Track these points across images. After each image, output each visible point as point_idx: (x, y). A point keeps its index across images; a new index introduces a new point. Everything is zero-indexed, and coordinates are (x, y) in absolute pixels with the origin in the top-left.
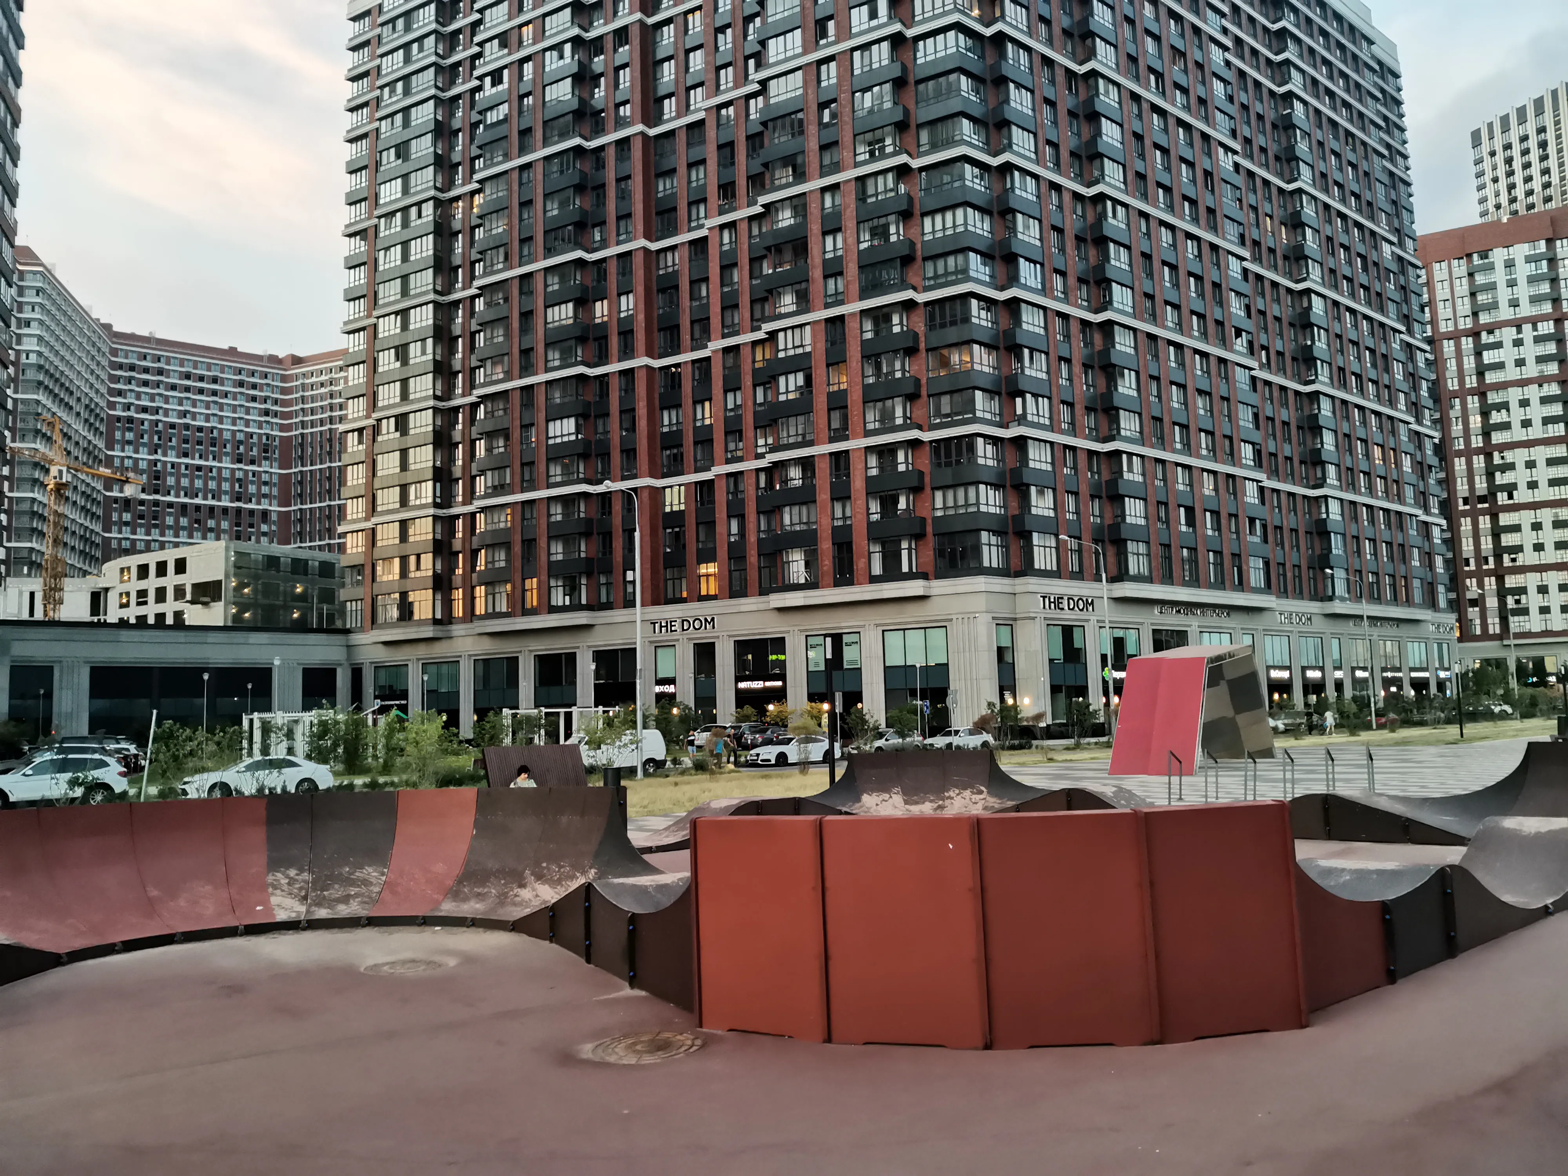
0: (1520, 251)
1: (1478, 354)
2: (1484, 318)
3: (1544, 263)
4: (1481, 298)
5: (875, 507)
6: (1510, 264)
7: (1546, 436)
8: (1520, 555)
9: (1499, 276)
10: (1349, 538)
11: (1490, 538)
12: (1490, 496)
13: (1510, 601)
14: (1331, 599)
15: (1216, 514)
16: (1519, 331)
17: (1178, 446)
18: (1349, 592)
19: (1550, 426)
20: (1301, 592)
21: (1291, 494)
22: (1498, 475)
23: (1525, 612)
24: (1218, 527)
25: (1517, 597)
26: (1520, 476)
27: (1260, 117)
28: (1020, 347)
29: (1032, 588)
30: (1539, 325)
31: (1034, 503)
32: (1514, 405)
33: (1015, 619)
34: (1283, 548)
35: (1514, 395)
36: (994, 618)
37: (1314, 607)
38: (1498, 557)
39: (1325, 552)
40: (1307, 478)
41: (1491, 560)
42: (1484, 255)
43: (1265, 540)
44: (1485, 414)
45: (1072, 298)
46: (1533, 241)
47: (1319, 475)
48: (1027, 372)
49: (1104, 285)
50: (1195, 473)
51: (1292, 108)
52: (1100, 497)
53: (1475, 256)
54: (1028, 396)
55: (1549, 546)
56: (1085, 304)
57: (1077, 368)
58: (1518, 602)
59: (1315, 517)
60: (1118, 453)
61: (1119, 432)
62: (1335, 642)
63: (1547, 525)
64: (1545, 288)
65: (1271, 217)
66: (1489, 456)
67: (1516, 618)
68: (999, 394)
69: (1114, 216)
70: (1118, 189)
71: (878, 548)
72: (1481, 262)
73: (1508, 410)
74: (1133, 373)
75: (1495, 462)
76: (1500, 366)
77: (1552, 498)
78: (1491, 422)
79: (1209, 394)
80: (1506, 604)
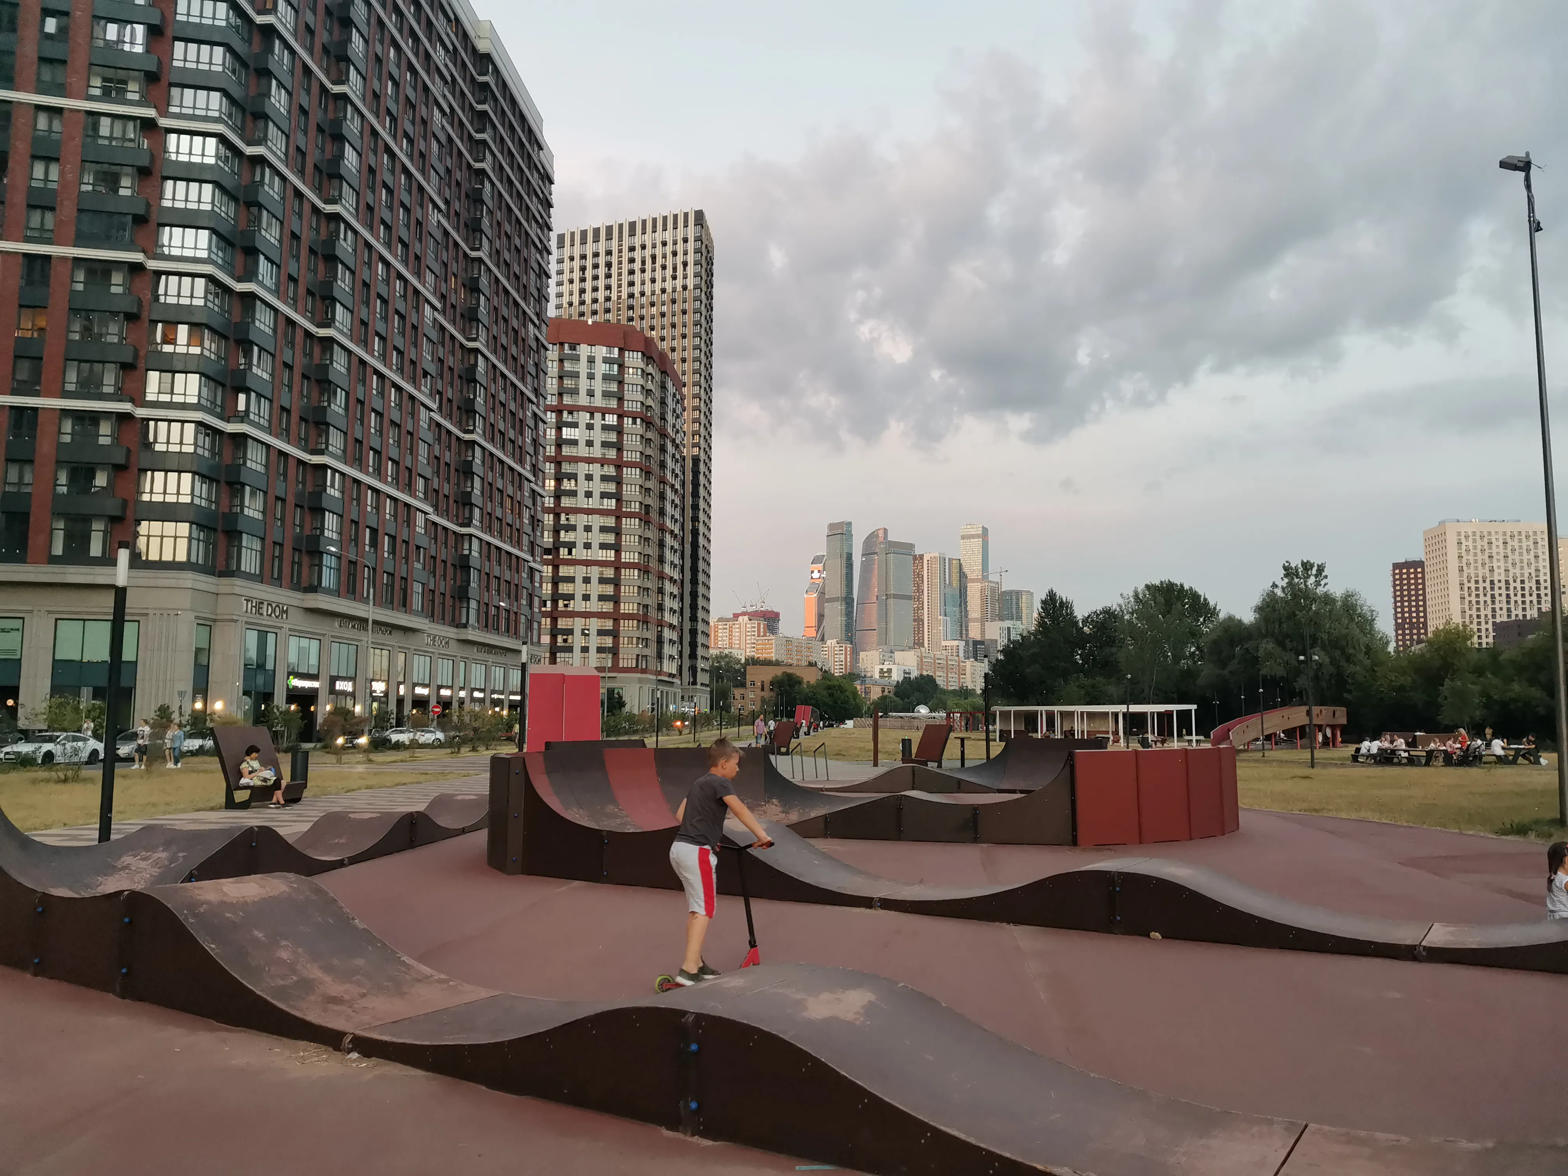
0: (601, 351)
1: (559, 429)
2: (567, 400)
3: (616, 367)
4: (567, 382)
5: (63, 478)
6: (591, 360)
7: (601, 507)
8: (572, 602)
9: (582, 368)
10: (483, 573)
11: (550, 585)
12: (553, 550)
13: (560, 639)
14: (465, 626)
15: (393, 538)
16: (592, 416)
17: (371, 470)
18: (478, 623)
19: (605, 500)
20: (443, 619)
21: (445, 529)
22: (562, 533)
23: (570, 649)
24: (393, 551)
25: (565, 637)
26: (578, 537)
27: (458, 184)
28: (252, 343)
29: (237, 590)
30: (607, 415)
31: (247, 503)
32: (581, 478)
33: (215, 621)
34: (434, 576)
35: (582, 469)
36: (197, 618)
37: (451, 632)
38: (555, 602)
39: (465, 584)
40: (457, 516)
41: (549, 604)
42: (573, 347)
43: (424, 569)
44: (558, 480)
45: (300, 306)
46: (610, 346)
47: (467, 515)
48: (255, 370)
49: (327, 302)
50: (382, 497)
51: (482, 184)
52: (301, 507)
53: (566, 346)
54: (253, 395)
55: (594, 598)
56: (310, 315)
57: (297, 377)
58: (565, 641)
59: (459, 553)
60: (324, 467)
61: (327, 448)
62: (462, 664)
63: (595, 580)
64: (614, 387)
65: (456, 276)
66: (557, 516)
67: (563, 655)
68: (223, 385)
69: (345, 240)
70: (350, 213)
71: (61, 525)
72: (570, 352)
73: (576, 481)
74: (344, 393)
75: (562, 522)
76: (574, 443)
77: (600, 559)
78: (562, 488)
79: (399, 426)
80: (556, 642)
